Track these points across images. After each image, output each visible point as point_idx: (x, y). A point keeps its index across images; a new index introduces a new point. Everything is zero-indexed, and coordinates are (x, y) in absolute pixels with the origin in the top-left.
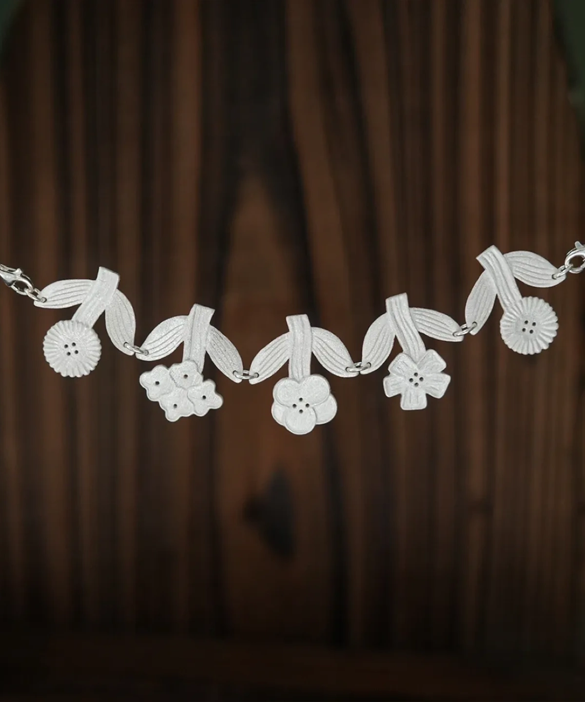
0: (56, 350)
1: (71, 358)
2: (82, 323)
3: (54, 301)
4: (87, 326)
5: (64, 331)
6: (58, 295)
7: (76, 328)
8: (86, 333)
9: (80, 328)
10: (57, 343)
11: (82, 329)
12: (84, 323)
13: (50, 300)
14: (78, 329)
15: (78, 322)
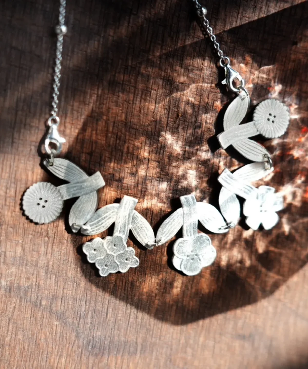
0: (33, 196)
1: (37, 208)
2: (61, 194)
3: (56, 169)
4: (62, 198)
5: (47, 190)
6: (62, 168)
7: (55, 194)
8: (58, 200)
9: (57, 196)
10: (37, 193)
11: (58, 197)
12: (62, 195)
13: (55, 167)
14: (56, 195)
15: (59, 191)
